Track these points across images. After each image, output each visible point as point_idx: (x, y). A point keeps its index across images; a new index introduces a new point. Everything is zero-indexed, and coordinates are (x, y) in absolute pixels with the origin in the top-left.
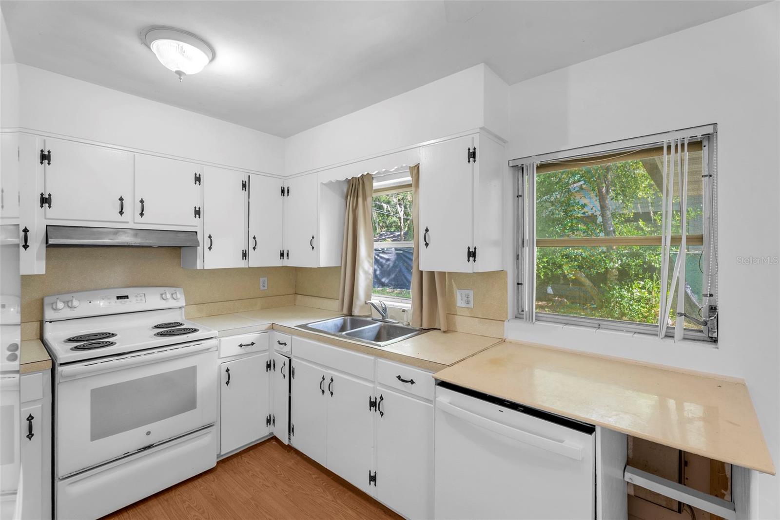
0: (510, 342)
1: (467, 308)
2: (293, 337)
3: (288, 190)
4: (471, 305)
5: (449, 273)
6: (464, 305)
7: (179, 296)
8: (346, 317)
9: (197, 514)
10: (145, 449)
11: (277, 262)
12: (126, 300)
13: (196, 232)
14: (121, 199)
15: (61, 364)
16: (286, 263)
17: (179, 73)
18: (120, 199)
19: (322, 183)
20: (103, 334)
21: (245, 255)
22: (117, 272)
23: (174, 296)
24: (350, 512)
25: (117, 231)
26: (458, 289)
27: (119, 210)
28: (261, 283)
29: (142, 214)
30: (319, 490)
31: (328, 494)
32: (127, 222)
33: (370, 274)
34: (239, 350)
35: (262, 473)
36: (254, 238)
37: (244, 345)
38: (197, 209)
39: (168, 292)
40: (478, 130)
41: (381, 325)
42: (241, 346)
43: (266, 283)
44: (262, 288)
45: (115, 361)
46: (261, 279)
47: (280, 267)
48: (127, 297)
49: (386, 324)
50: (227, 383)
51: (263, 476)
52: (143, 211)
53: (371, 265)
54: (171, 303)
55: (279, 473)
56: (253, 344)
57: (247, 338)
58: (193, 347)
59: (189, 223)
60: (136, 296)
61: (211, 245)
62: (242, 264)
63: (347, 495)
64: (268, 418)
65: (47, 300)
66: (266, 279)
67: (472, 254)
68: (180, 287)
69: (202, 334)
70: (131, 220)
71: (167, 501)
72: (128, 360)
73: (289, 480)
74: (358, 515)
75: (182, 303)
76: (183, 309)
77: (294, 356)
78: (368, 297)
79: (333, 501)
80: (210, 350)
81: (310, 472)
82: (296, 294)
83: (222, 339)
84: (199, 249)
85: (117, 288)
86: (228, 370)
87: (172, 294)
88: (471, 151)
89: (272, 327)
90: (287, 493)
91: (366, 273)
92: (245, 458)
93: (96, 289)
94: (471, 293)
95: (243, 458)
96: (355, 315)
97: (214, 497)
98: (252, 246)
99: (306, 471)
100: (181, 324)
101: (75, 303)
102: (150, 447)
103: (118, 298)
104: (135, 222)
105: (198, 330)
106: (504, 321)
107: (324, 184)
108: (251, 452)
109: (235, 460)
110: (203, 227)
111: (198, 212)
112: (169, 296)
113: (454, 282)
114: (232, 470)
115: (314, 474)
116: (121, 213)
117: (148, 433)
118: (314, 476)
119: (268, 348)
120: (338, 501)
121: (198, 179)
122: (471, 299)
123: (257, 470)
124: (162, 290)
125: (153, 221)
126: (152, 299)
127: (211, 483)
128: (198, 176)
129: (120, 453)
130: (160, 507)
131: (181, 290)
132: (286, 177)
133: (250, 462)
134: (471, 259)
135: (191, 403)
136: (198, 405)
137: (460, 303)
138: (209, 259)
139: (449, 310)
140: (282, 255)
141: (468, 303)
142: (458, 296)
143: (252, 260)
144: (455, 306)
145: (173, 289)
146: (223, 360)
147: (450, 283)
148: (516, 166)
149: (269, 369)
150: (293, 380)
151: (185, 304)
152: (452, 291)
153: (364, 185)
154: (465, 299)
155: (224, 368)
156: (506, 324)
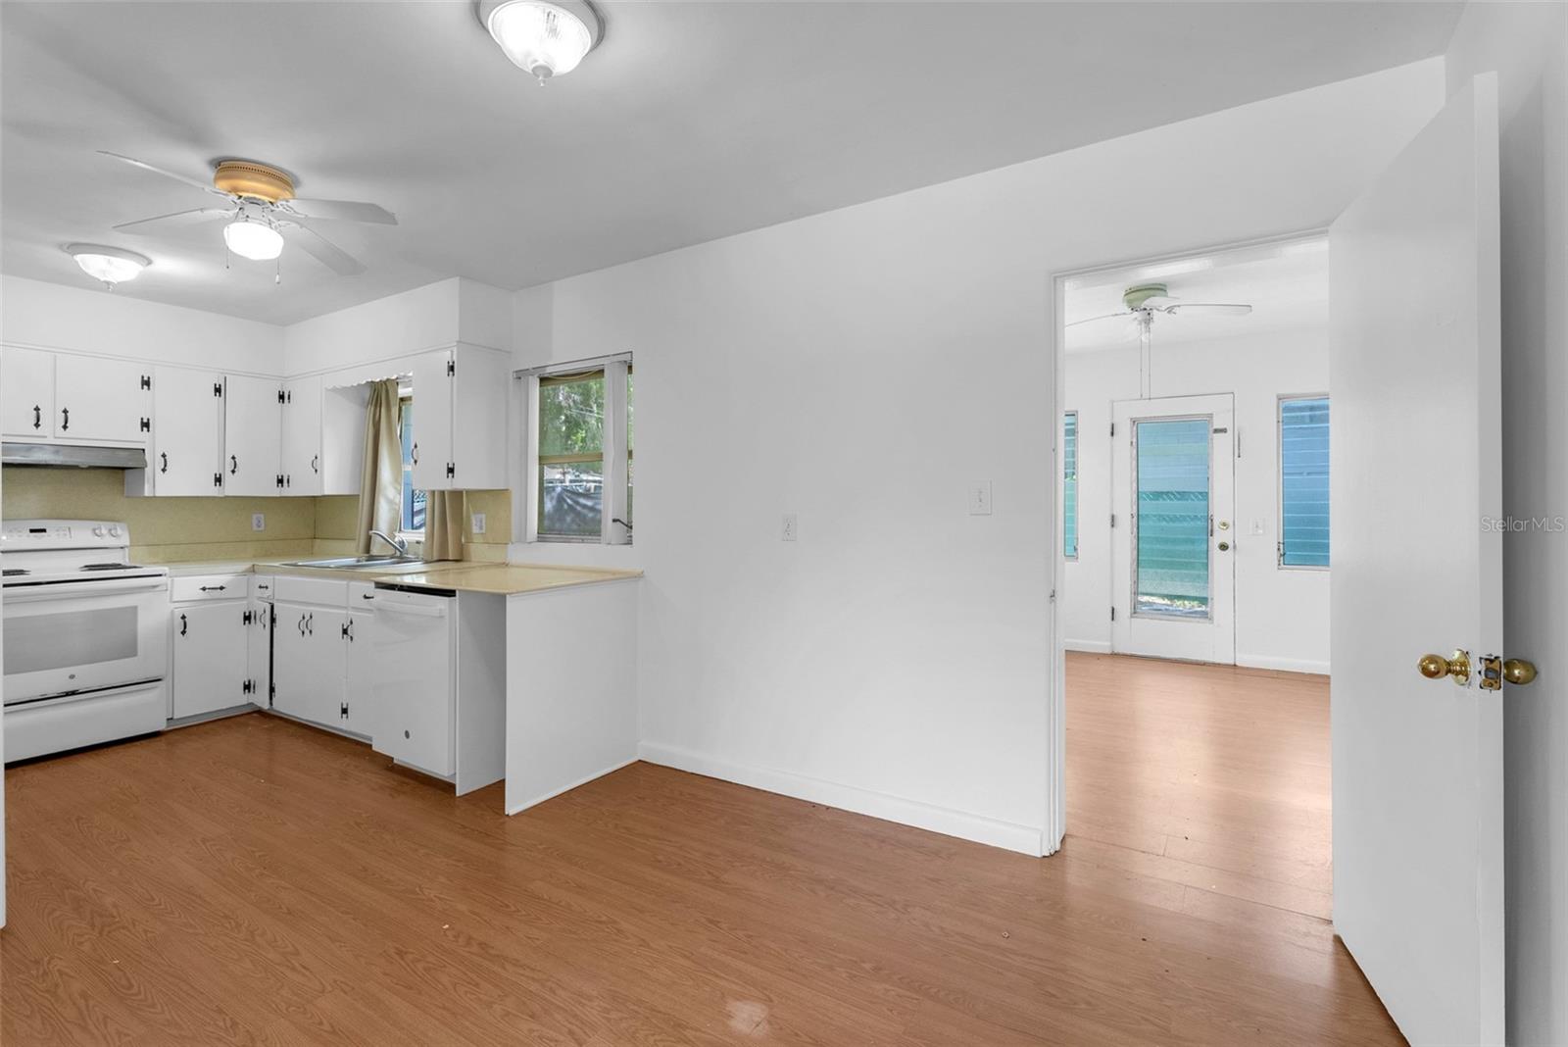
0: (511, 565)
1: (480, 533)
2: (277, 577)
3: (289, 396)
4: (484, 530)
5: (468, 492)
6: (478, 531)
7: (119, 532)
10: (67, 694)
11: (273, 491)
12: (43, 534)
13: (144, 450)
14: (37, 409)
16: (287, 491)
17: (108, 283)
18: (35, 409)
19: (326, 389)
20: (12, 571)
21: (218, 480)
23: (113, 532)
25: (30, 447)
26: (474, 513)
27: (34, 422)
28: (255, 522)
29: (65, 427)
32: (45, 437)
34: (202, 594)
36: (233, 458)
37: (209, 589)
38: (145, 421)
39: (104, 529)
40: (455, 344)
42: (204, 589)
43: (262, 522)
44: (255, 528)
46: (254, 516)
47: (276, 498)
48: (44, 531)
50: (183, 633)
52: (66, 422)
53: (398, 493)
54: (110, 542)
56: (222, 588)
57: (213, 581)
59: (134, 437)
60: (57, 531)
61: (165, 466)
62: (213, 491)
64: (248, 684)
66: (262, 516)
67: (451, 470)
68: (121, 522)
69: (147, 571)
70: (51, 432)
75: (125, 540)
76: (127, 549)
77: (278, 600)
80: (157, 589)
82: (314, 537)
83: (175, 579)
84: (148, 470)
85: (30, 519)
86: (184, 617)
87: (110, 530)
88: (451, 364)
89: (253, 570)
91: (390, 502)
94: (484, 516)
95: (207, 726)
98: (229, 466)
102: (73, 693)
103: (32, 531)
104: (57, 435)
106: (506, 544)
107: (331, 390)
108: (220, 722)
110: (152, 445)
111: (146, 425)
112: (104, 531)
113: (470, 502)
116: (37, 425)
117: (72, 677)
119: (246, 595)
121: (146, 383)
122: (483, 524)
124: (95, 524)
125: (80, 434)
126: (81, 534)
128: (146, 379)
129: (36, 695)
131: (122, 524)
132: (286, 378)
134: (450, 475)
135: (129, 649)
136: (139, 653)
137: (475, 530)
138: (162, 484)
139: (467, 538)
140: (280, 481)
141: (481, 528)
142: (474, 522)
143: (233, 487)
144: (471, 533)
145: (110, 524)
146: (177, 605)
147: (468, 508)
148: (520, 378)
149: (247, 622)
150: (275, 630)
151: (128, 544)
152: (469, 517)
153: (387, 391)
154: (479, 524)
155: (178, 614)
156: (510, 546)
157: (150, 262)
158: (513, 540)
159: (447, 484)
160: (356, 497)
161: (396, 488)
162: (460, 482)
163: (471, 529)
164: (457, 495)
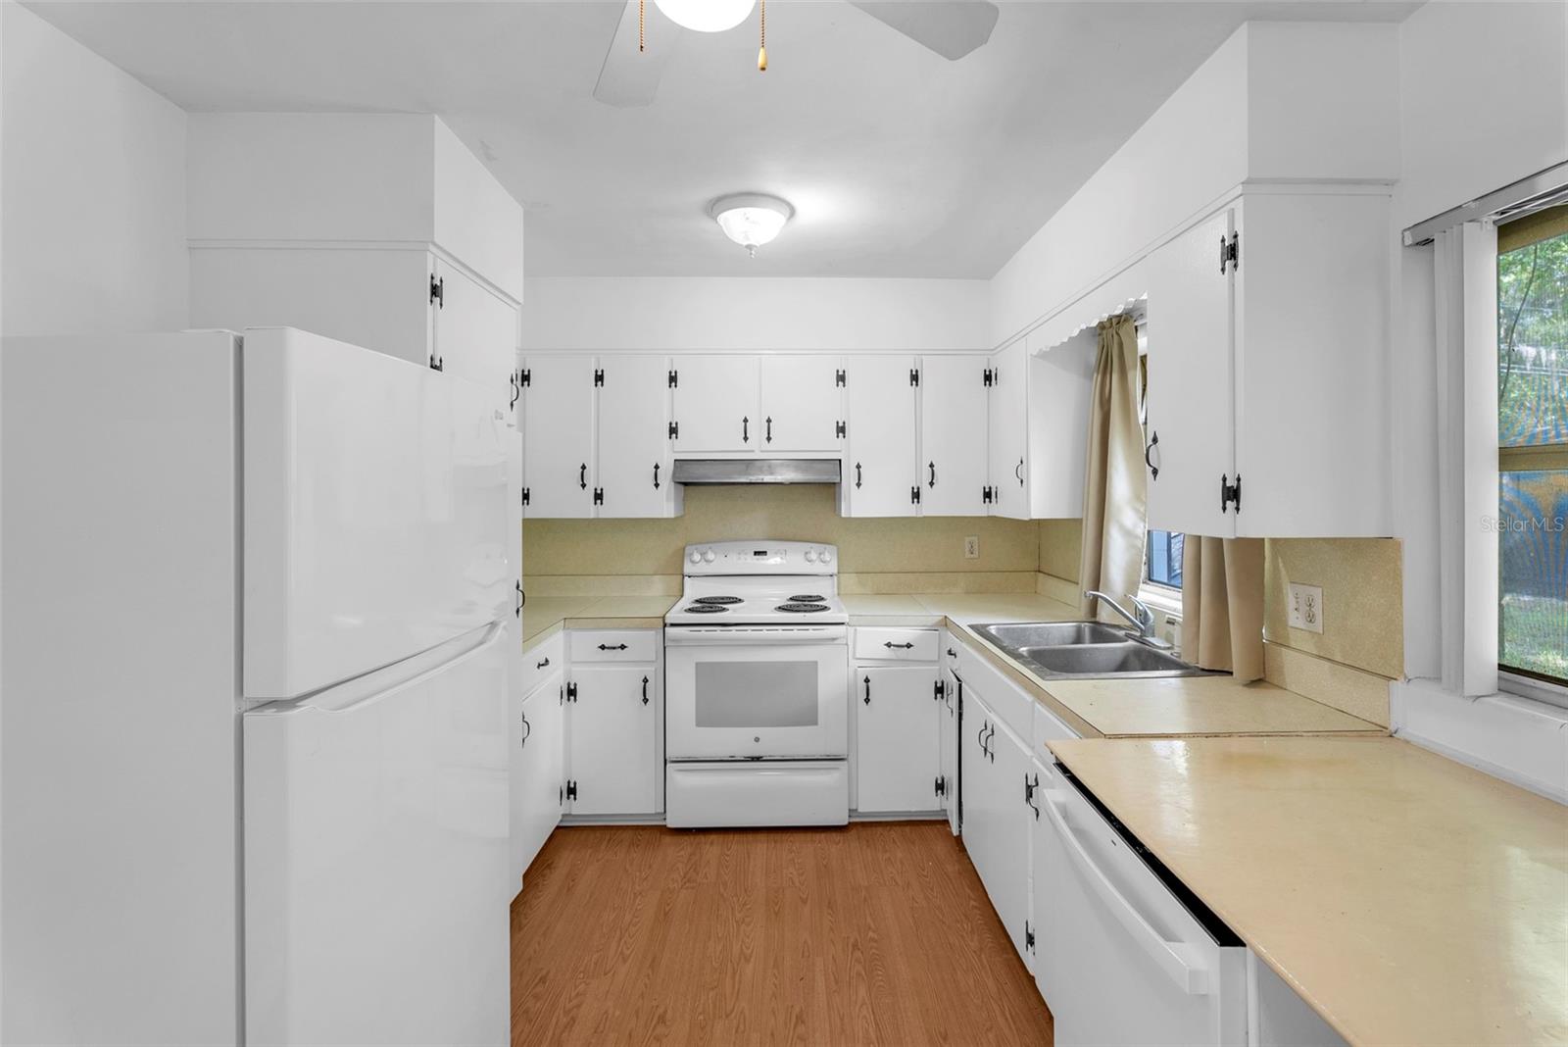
0: (1407, 742)
1: (1310, 632)
2: (962, 644)
3: (996, 375)
4: (1318, 626)
6: (1303, 623)
7: (827, 557)
8: (1083, 625)
9: (795, 873)
10: (751, 759)
11: (979, 509)
12: (763, 557)
13: (840, 462)
14: (745, 420)
15: (672, 625)
16: (999, 509)
17: (749, 247)
18: (743, 420)
19: (1031, 355)
20: (730, 598)
21: (916, 495)
22: (757, 517)
23: (822, 556)
24: (990, 983)
26: (1291, 582)
27: (743, 435)
28: (966, 546)
29: (768, 439)
30: (965, 926)
31: (976, 938)
32: (753, 451)
33: (1137, 537)
34: (887, 653)
35: (902, 863)
36: (932, 466)
37: (894, 646)
38: (841, 425)
39: (814, 550)
40: (1239, 190)
41: (1135, 647)
42: (889, 645)
43: (976, 547)
44: (968, 556)
45: (719, 632)
46: (967, 539)
47: (986, 518)
48: (765, 553)
49: (1144, 646)
50: (866, 701)
51: (900, 866)
52: (769, 433)
53: (1141, 518)
54: (817, 568)
55: (925, 873)
56: (909, 646)
57: (901, 635)
58: (811, 632)
59: (829, 446)
60: (776, 553)
61: (860, 480)
63: (1005, 956)
64: (939, 782)
65: (687, 551)
66: (975, 539)
67: (1232, 494)
68: (831, 544)
69: (834, 615)
70: (758, 445)
71: (775, 842)
72: (733, 632)
73: (932, 890)
74: (1000, 994)
75: (833, 568)
76: (835, 578)
78: (1132, 587)
79: (975, 952)
80: (836, 642)
81: (971, 894)
82: (1039, 571)
83: (858, 630)
84: (844, 486)
85: (758, 540)
86: (867, 680)
87: (820, 554)
88: (1229, 242)
89: (945, 623)
90: (916, 905)
91: (1128, 534)
92: (894, 833)
93: (736, 540)
94: (1317, 593)
95: (892, 832)
96: (1102, 621)
97: (825, 863)
98: (927, 477)
99: (967, 889)
100: (822, 599)
101: (711, 556)
102: (758, 759)
103: (756, 553)
104: (763, 448)
105: (829, 609)
107: (1035, 356)
108: (907, 829)
109: (880, 830)
110: (849, 452)
111: (841, 430)
112: (813, 556)
113: (1284, 562)
114: (868, 841)
115: (975, 901)
116: (746, 439)
117: (756, 740)
118: (972, 903)
119: (936, 659)
120: (983, 956)
121: (841, 378)
122: (1318, 610)
123: (899, 855)
124: (806, 546)
125: (782, 446)
126: (794, 558)
127: (833, 846)
128: (841, 373)
129: (725, 755)
130: (765, 845)
131: (833, 548)
132: (992, 350)
133: (897, 840)
134: (1230, 505)
135: (808, 717)
136: (819, 723)
137: (1295, 619)
138: (857, 504)
139: (1273, 631)
140: (987, 495)
141: (1311, 619)
142: (1290, 602)
143: (934, 505)
144: (1285, 624)
145: (822, 547)
146: (863, 663)
147: (1276, 568)
148: (1429, 241)
149: (939, 696)
150: (963, 722)
151: (836, 571)
152: (1278, 589)
153: (1121, 345)
154: (1304, 608)
155: (862, 674)
156: (1398, 687)
157: (792, 212)
158: (1408, 670)
159: (1225, 526)
160: (1079, 521)
161: (1137, 511)
162: (1256, 521)
163: (1286, 621)
164: (1251, 549)
